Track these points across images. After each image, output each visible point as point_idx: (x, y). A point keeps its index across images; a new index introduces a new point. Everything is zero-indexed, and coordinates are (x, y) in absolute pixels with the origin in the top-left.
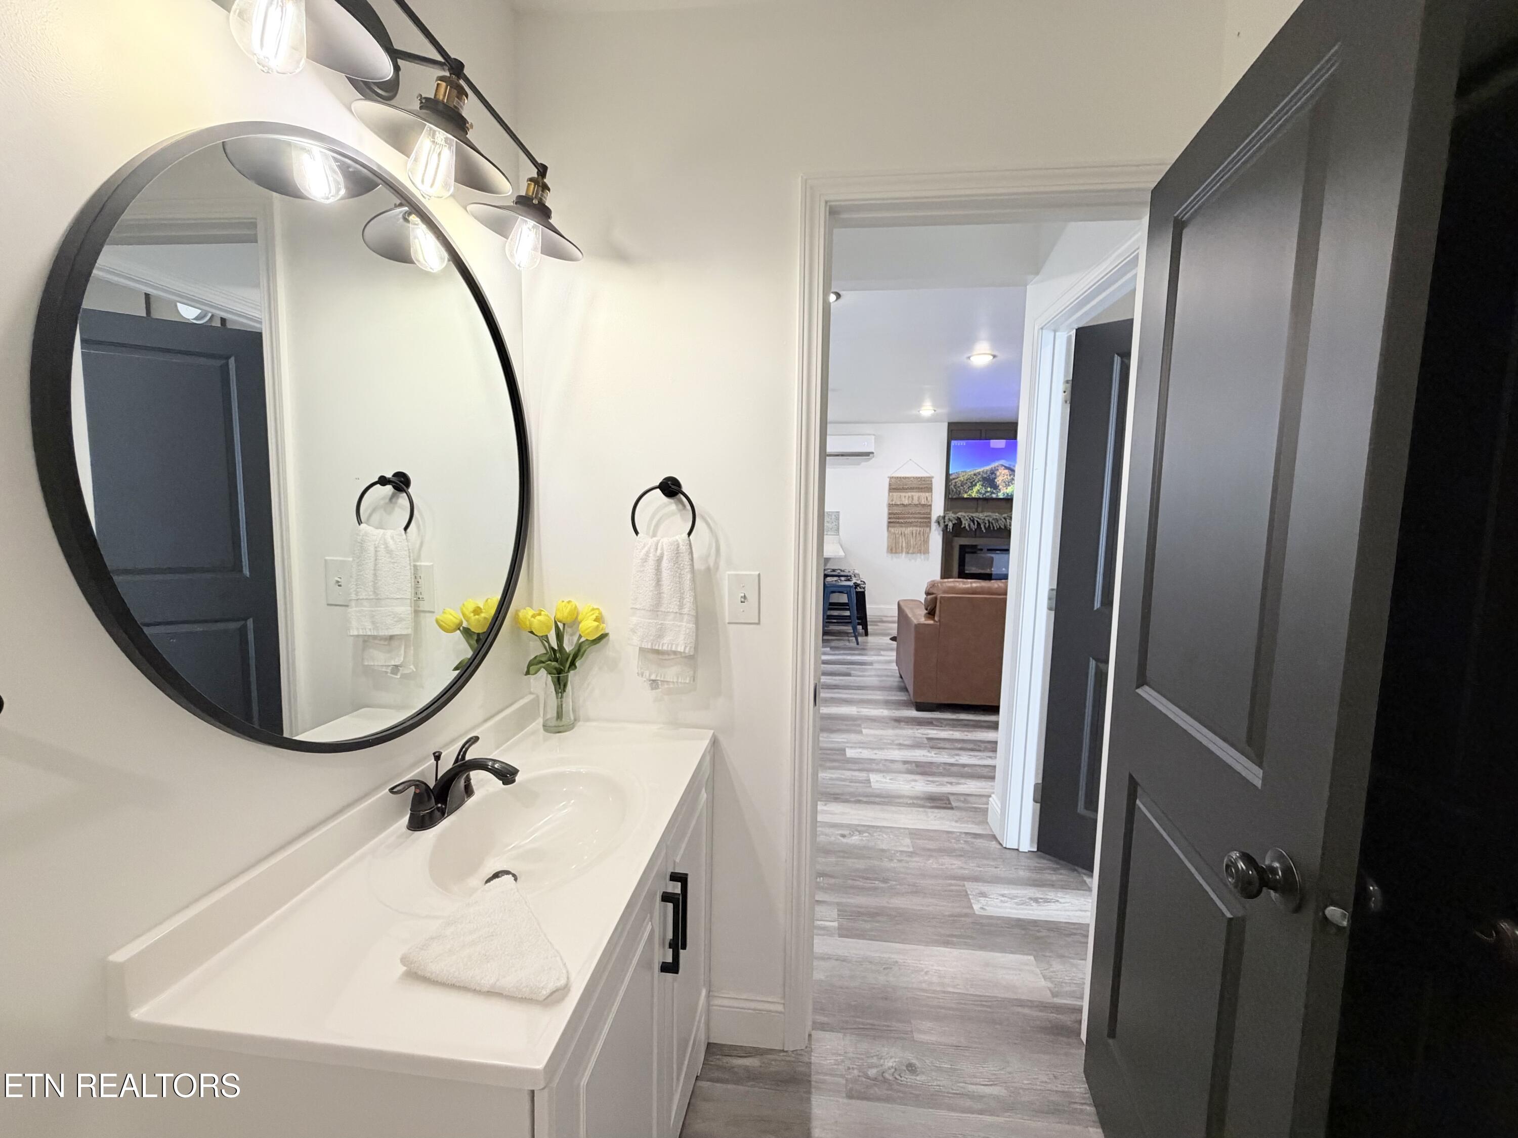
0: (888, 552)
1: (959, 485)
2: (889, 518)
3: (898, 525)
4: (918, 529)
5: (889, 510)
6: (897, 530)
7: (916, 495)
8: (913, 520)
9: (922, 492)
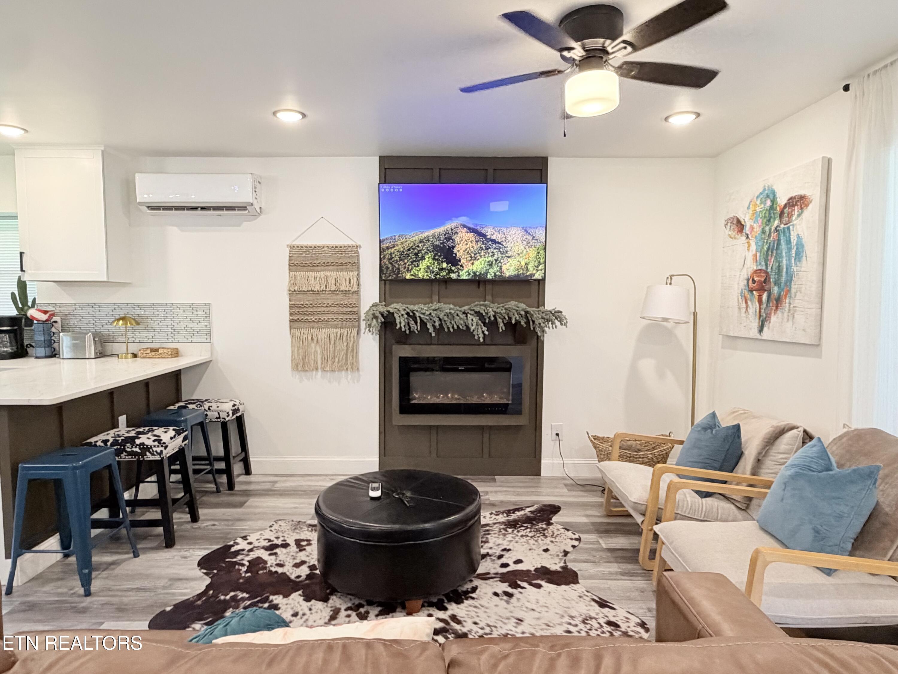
0: (293, 369)
1: (397, 258)
2: (291, 314)
3: (307, 325)
4: (338, 330)
5: (290, 300)
6: (305, 333)
7: (332, 274)
8: (330, 316)
9: (342, 270)
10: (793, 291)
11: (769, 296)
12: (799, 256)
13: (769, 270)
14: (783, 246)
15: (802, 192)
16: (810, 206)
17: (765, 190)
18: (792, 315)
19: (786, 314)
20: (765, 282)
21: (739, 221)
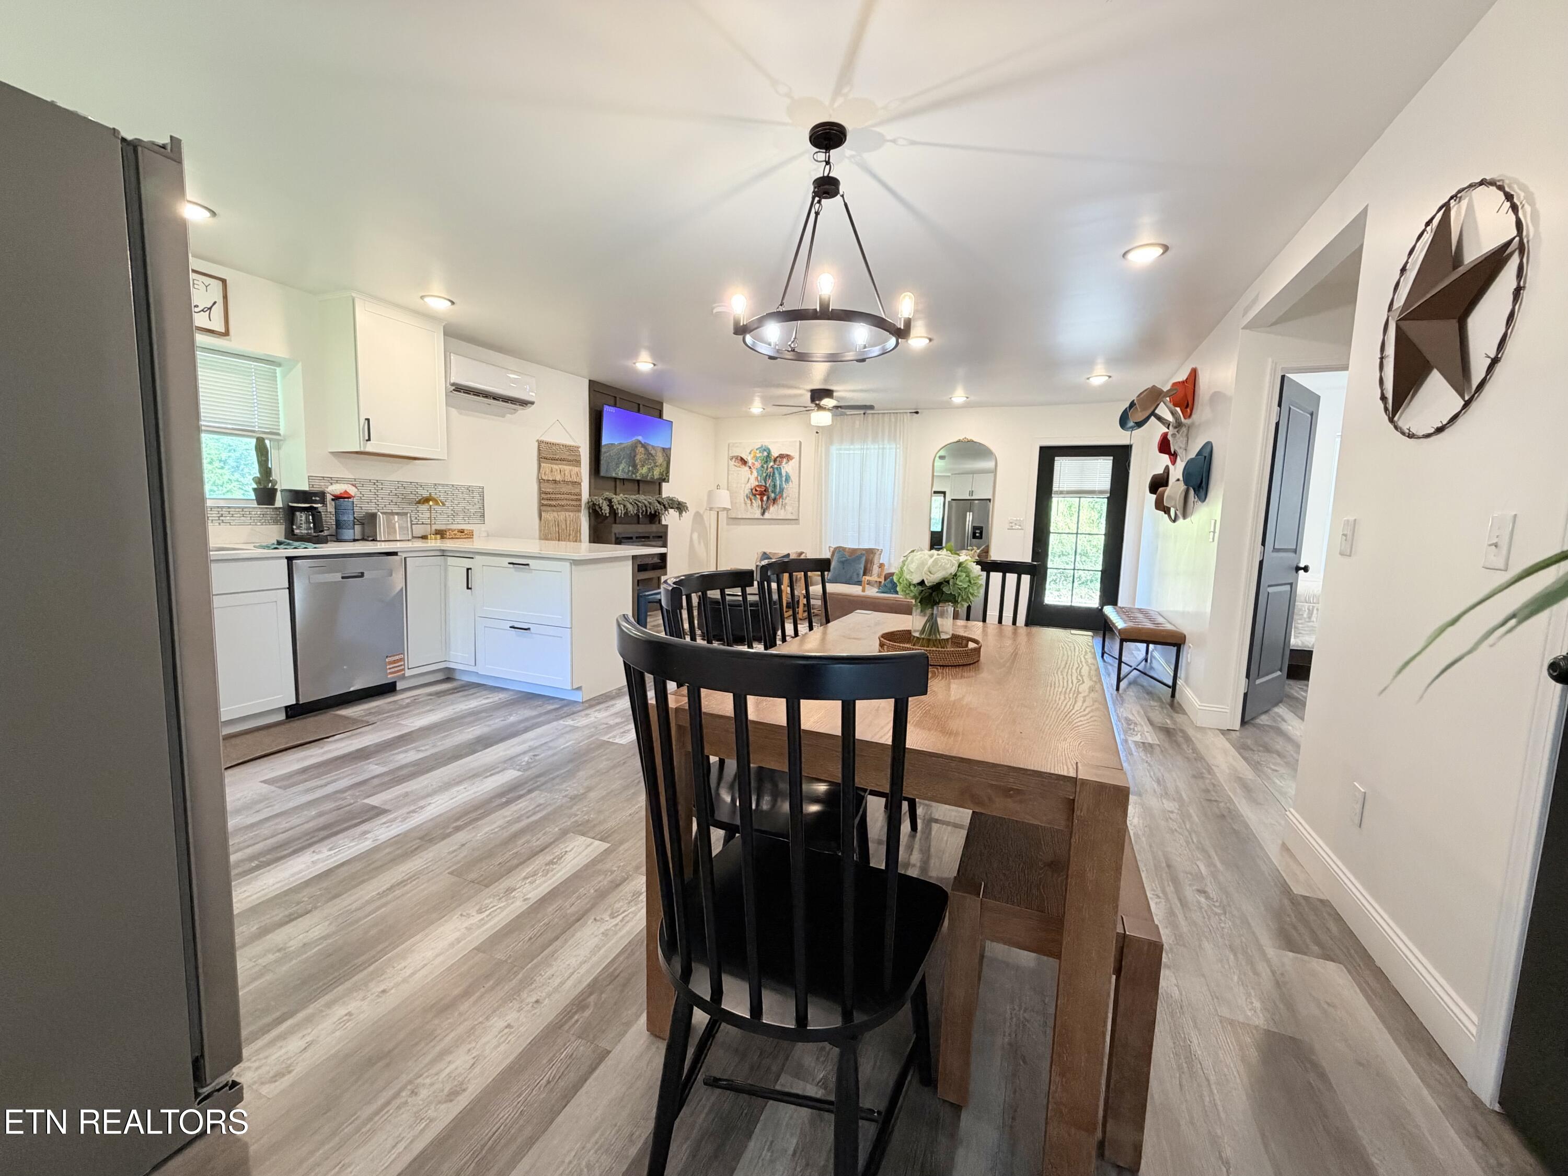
2: (539, 499)
3: (549, 508)
4: (570, 513)
5: (538, 487)
6: (549, 516)
7: (566, 469)
8: (564, 502)
9: (571, 464)
10: (784, 496)
11: (768, 498)
12: (787, 480)
13: (768, 485)
14: (777, 475)
15: (788, 453)
16: (793, 460)
17: (762, 447)
18: (784, 506)
19: (780, 506)
20: (765, 491)
21: (742, 459)
